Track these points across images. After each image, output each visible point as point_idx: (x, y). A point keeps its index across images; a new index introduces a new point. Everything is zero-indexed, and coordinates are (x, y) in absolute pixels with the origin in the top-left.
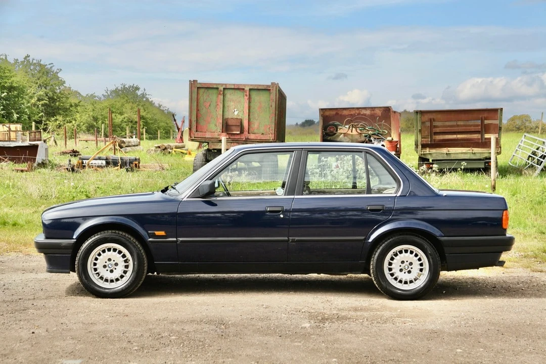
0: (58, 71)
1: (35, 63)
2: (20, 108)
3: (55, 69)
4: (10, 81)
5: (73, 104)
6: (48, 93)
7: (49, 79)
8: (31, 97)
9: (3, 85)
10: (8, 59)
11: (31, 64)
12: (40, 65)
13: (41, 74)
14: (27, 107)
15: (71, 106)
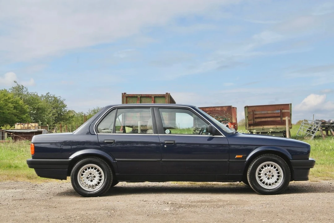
0: (63, 100)
1: (51, 97)
2: (43, 119)
3: (62, 99)
4: (38, 105)
5: (71, 117)
6: (58, 111)
7: (58, 104)
8: (49, 114)
9: (34, 107)
10: (38, 95)
11: (50, 97)
12: (54, 97)
13: (54, 102)
14: (47, 118)
15: (70, 117)
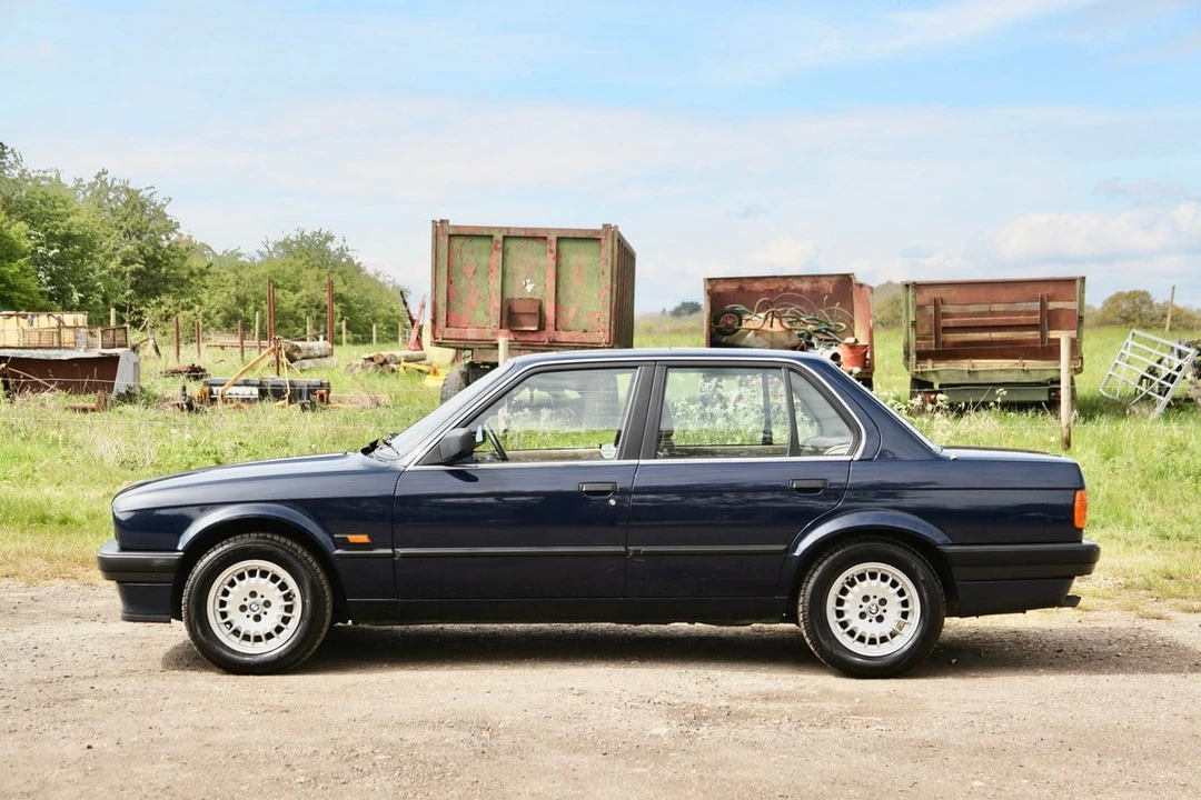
0: (164, 203)
1: (117, 188)
2: (86, 280)
3: (158, 199)
4: (65, 224)
5: (196, 271)
6: (144, 248)
7: (145, 218)
8: (110, 257)
9: (51, 233)
10: (63, 180)
11: (109, 189)
12: (128, 191)
13: (129, 210)
14: (102, 278)
15: (192, 274)
